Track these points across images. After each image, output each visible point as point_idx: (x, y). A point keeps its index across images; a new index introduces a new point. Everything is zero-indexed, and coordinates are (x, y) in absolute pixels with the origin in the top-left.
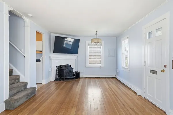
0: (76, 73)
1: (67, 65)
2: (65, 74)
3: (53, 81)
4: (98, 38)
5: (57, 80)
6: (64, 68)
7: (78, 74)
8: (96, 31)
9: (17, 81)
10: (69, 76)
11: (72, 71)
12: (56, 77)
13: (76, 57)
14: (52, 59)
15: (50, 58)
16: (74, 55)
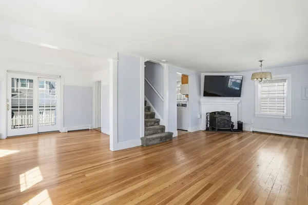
0: (238, 124)
1: (222, 112)
2: (218, 124)
3: (203, 131)
4: (263, 71)
5: (207, 129)
6: (217, 116)
7: (240, 125)
8: (261, 61)
9: (156, 124)
10: (224, 127)
11: (229, 121)
12: (207, 125)
13: (239, 101)
14: (202, 103)
15: (199, 102)
16: (235, 98)
